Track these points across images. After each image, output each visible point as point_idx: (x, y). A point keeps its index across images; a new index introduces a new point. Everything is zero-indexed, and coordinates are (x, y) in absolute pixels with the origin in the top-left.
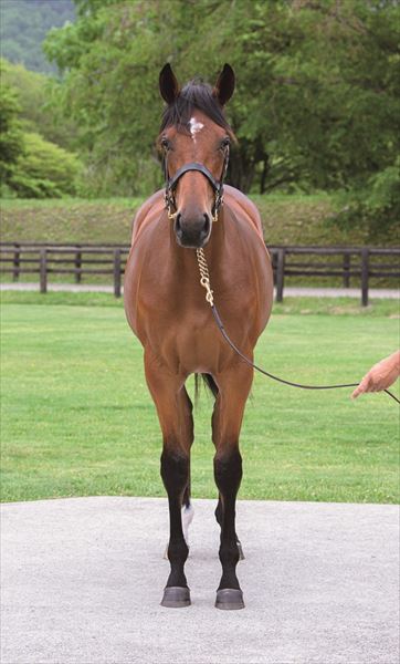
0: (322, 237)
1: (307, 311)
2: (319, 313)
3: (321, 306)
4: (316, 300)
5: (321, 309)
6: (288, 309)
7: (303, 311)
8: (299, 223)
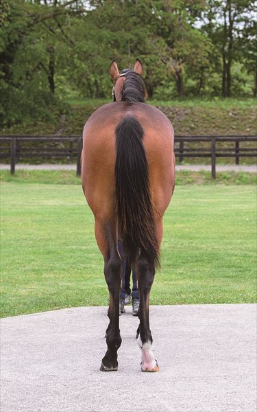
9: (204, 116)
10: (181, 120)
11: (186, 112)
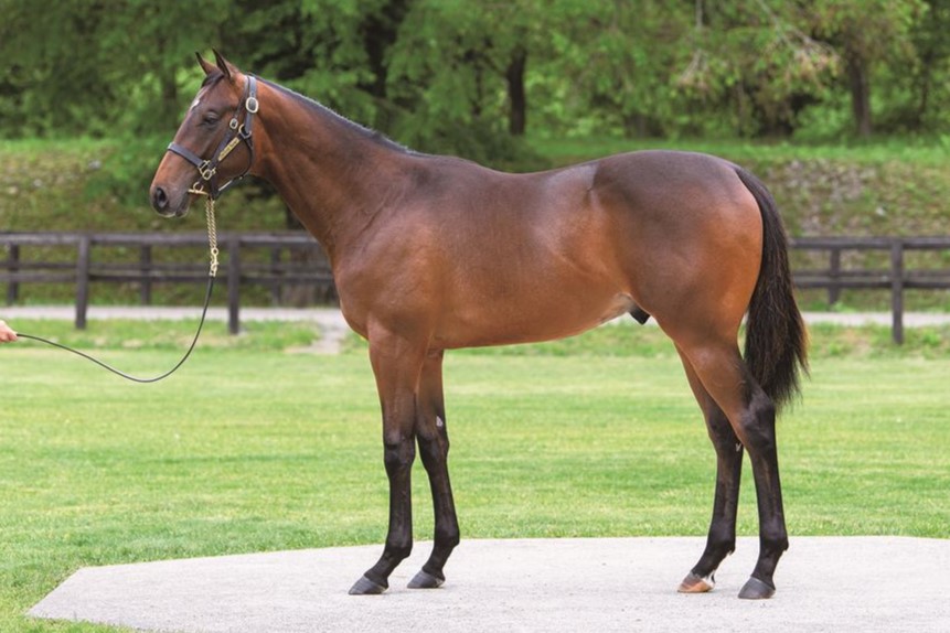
0: (58, 216)
1: (136, 343)
2: (158, 347)
3: (157, 334)
4: (144, 324)
5: (158, 339)
6: (100, 341)
7: (128, 344)
8: (12, 191)
9: (911, 185)
10: (849, 196)
11: (864, 176)
